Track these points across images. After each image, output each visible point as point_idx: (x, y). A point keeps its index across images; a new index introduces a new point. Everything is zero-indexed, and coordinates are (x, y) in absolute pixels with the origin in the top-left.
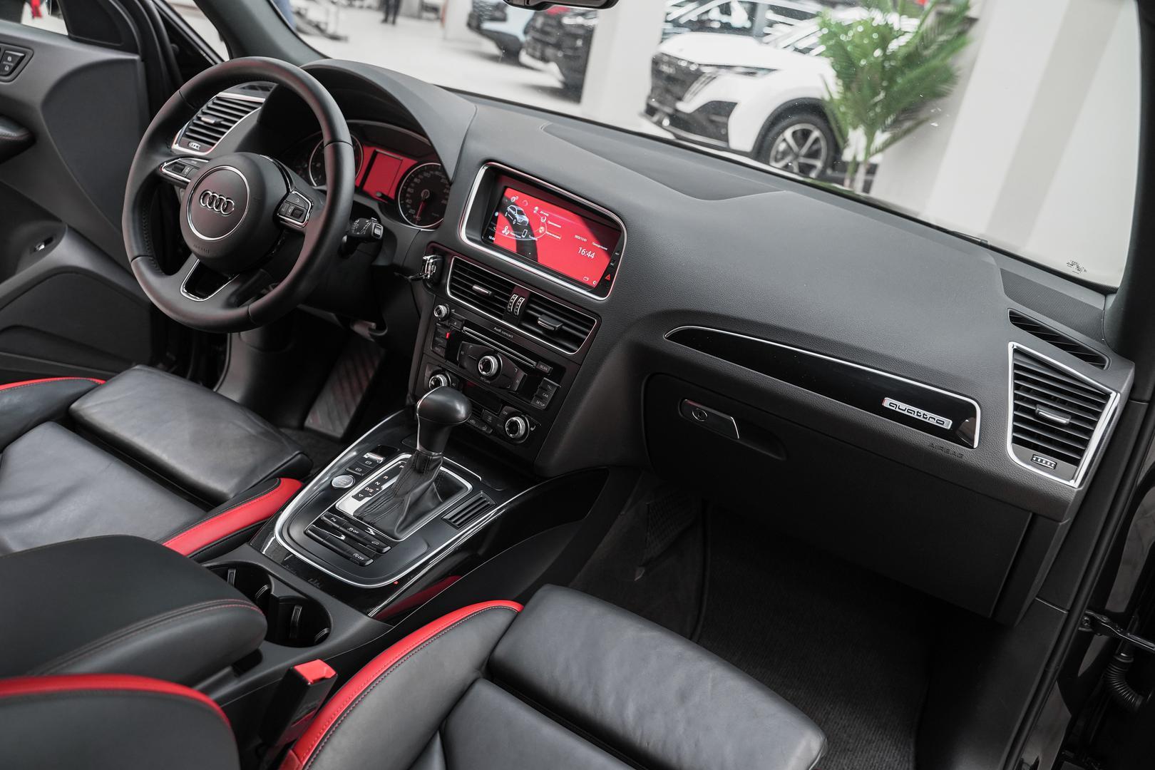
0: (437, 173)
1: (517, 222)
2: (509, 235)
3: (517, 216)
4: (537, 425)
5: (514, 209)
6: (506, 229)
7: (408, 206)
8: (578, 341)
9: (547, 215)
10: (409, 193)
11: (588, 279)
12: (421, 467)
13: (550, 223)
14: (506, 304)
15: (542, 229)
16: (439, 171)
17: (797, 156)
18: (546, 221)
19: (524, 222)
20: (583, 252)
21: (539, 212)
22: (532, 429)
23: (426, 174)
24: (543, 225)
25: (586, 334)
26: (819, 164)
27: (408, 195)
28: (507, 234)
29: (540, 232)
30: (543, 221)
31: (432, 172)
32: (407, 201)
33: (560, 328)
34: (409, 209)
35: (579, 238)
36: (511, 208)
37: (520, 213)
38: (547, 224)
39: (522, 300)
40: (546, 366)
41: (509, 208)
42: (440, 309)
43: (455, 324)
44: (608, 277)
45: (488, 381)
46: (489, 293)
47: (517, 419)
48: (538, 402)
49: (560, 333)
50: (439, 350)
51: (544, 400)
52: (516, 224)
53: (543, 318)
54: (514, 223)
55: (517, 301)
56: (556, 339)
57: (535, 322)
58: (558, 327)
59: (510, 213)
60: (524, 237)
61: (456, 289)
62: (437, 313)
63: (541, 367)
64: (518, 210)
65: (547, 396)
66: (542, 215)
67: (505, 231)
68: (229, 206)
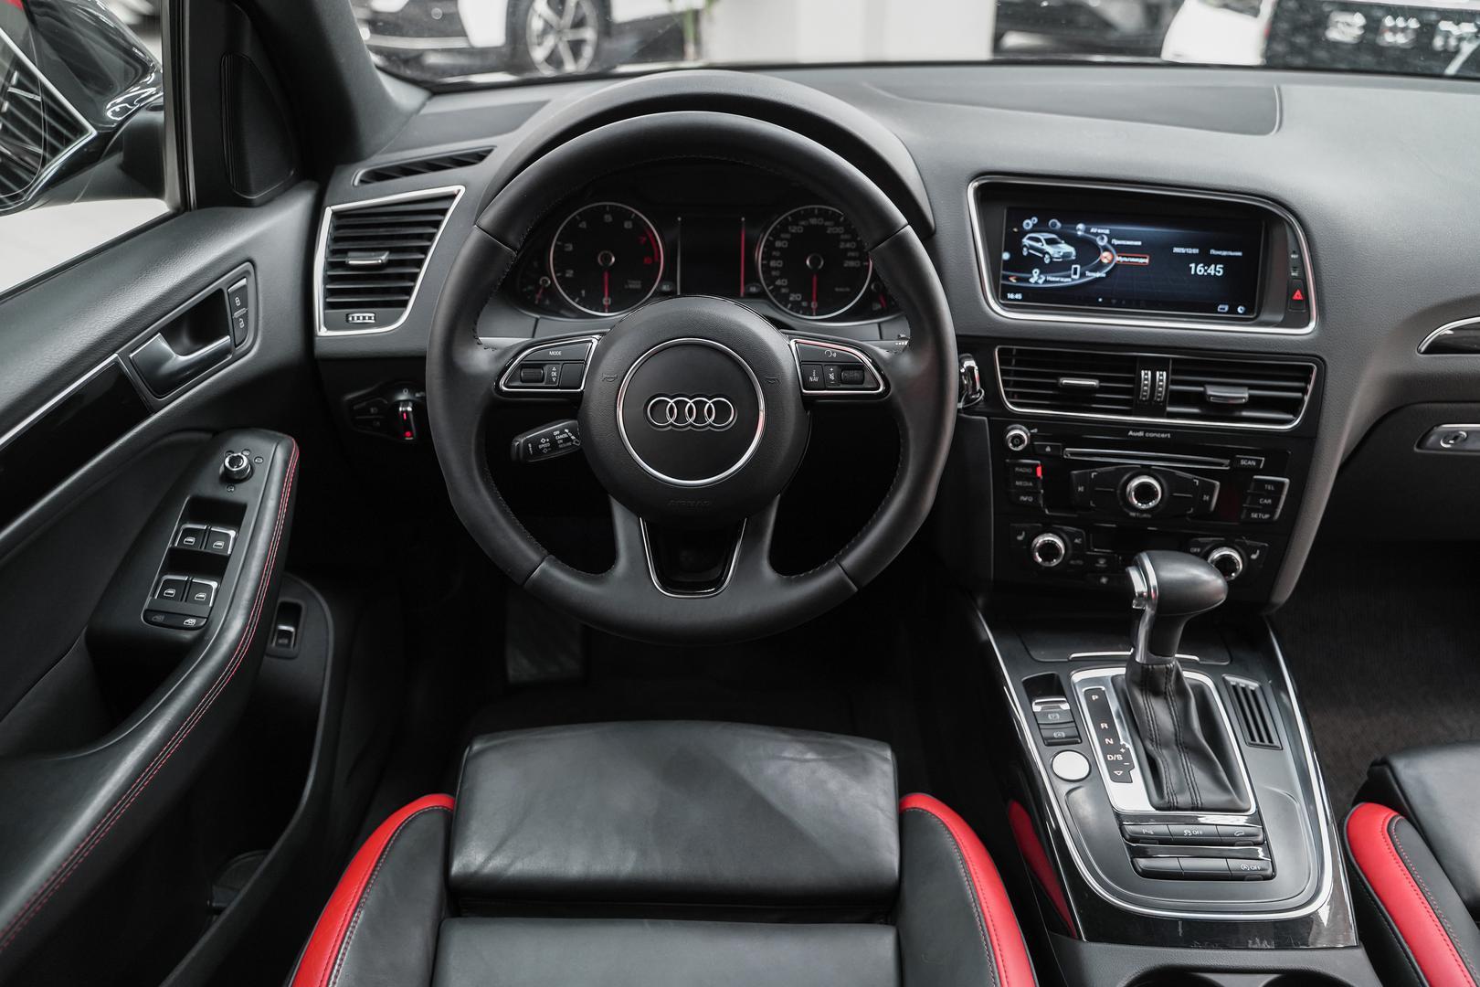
0: (813, 221)
1: (1051, 258)
2: (1046, 281)
3: (1047, 248)
4: (1262, 548)
5: (1038, 240)
6: (1036, 276)
7: (784, 290)
8: (1292, 407)
9: (1107, 232)
10: (776, 269)
11: (1226, 307)
13: (1115, 242)
14: (1135, 391)
15: (1105, 257)
16: (817, 217)
18: (1109, 242)
19: (1066, 255)
20: (1199, 269)
21: (1087, 231)
22: (1254, 557)
23: (793, 229)
24: (1106, 249)
25: (1303, 391)
27: (774, 273)
28: (1041, 281)
29: (1105, 261)
30: (1102, 243)
31: (803, 223)
32: (778, 282)
33: (1250, 396)
34: (787, 296)
35: (1182, 250)
36: (1030, 239)
37: (1050, 242)
38: (1113, 245)
39: (1162, 376)
40: (1251, 460)
41: (1026, 241)
42: (1019, 437)
43: (1048, 449)
44: (1298, 295)
45: (1145, 515)
46: (1094, 383)
47: (1226, 551)
48: (1255, 516)
49: (1254, 403)
50: (1031, 499)
51: (1265, 509)
52: (1051, 261)
53: (1211, 391)
54: (1047, 260)
55: (1155, 380)
56: (1245, 414)
57: (1200, 400)
58: (1246, 395)
59: (1032, 247)
60: (1077, 277)
61: (1021, 395)
62: (1015, 446)
63: (1243, 462)
64: (1046, 240)
65: (1270, 501)
66: (1097, 234)
67: (1036, 278)
68: (722, 411)
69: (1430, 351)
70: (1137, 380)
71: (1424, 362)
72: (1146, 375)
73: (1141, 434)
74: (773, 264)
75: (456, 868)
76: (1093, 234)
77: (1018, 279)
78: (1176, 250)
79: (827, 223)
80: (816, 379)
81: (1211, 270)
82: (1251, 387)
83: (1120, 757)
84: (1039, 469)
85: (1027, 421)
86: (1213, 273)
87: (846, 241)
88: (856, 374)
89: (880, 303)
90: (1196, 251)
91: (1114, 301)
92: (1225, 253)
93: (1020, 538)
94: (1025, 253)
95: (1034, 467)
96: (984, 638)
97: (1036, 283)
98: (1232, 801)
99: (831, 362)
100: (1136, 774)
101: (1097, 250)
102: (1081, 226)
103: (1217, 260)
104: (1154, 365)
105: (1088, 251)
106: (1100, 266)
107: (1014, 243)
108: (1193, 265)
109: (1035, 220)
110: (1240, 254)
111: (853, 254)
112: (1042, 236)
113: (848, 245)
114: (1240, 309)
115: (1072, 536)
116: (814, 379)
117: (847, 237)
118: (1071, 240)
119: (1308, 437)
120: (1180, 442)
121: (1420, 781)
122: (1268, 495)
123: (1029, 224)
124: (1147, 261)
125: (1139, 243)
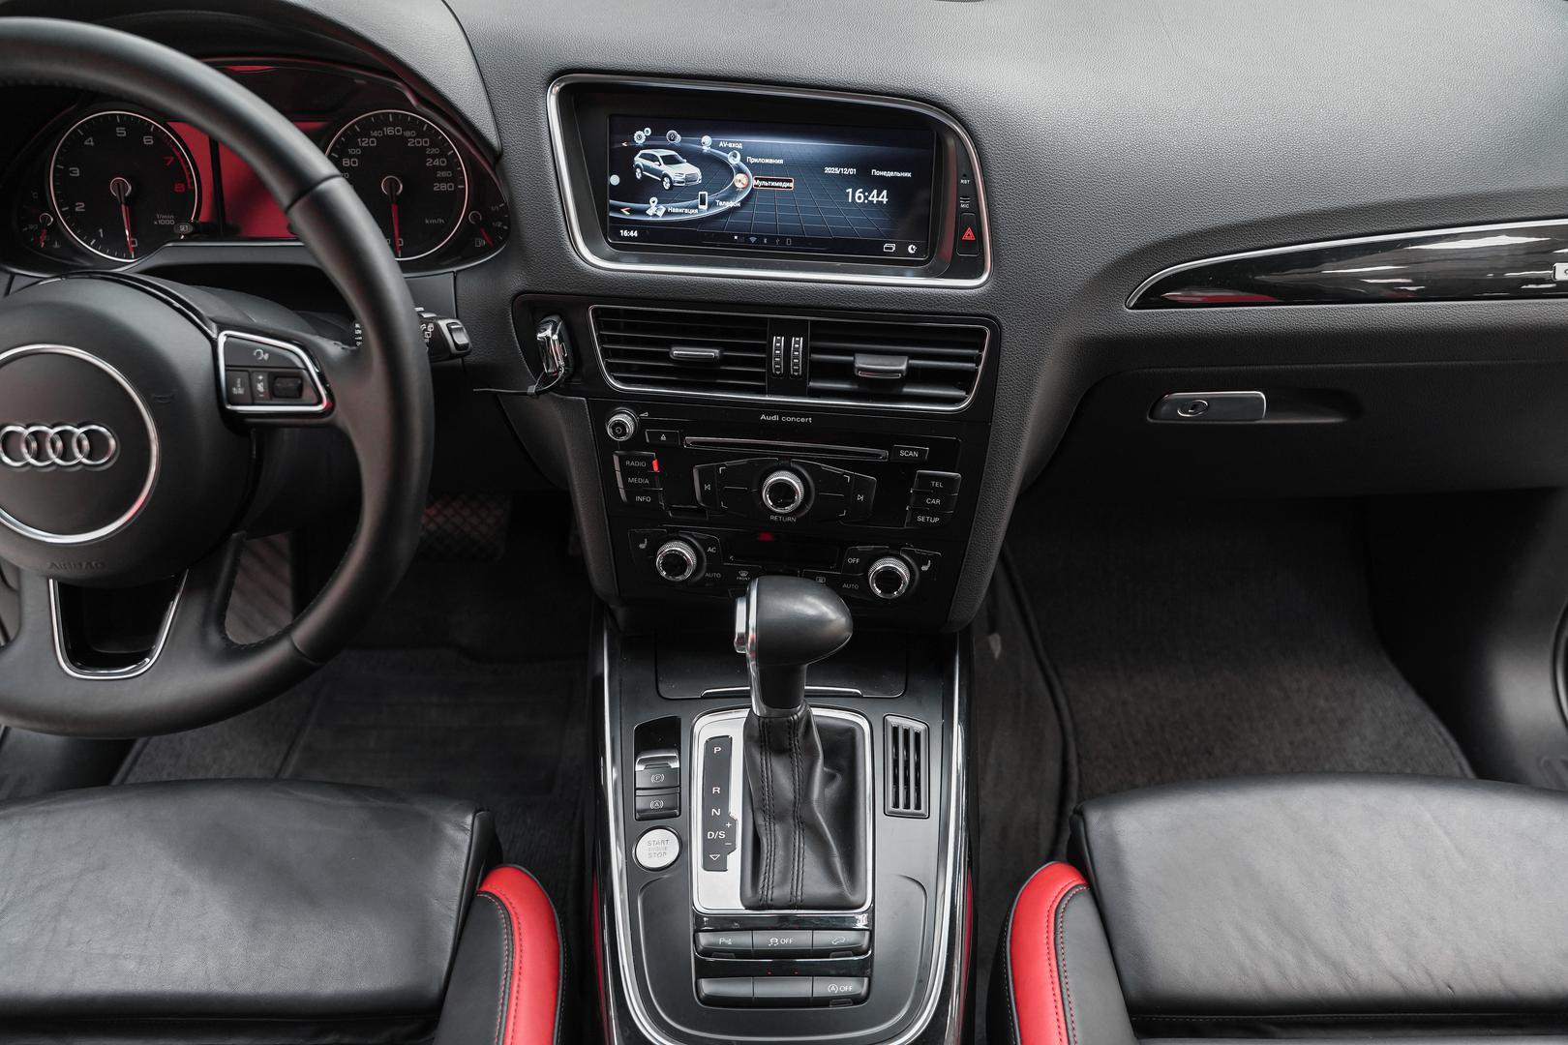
0: (389, 131)
1: (671, 182)
2: (667, 213)
3: (665, 169)
4: (933, 558)
5: (653, 158)
6: (653, 205)
8: (963, 380)
9: (740, 146)
11: (894, 246)
13: (753, 160)
14: (766, 362)
15: (740, 180)
16: (393, 125)
18: (743, 160)
19: (689, 179)
20: (859, 196)
21: (714, 145)
22: (925, 568)
23: (365, 142)
24: (740, 171)
25: (977, 360)
28: (660, 213)
29: (739, 185)
30: (734, 161)
31: (375, 134)
33: (910, 368)
35: (837, 171)
36: (644, 156)
37: (670, 161)
38: (748, 165)
39: (798, 343)
40: (913, 450)
41: (638, 160)
42: (621, 425)
43: (663, 438)
44: (969, 235)
45: (789, 519)
46: (714, 353)
47: (891, 563)
48: (921, 519)
49: (914, 376)
50: (649, 499)
51: (933, 511)
52: (672, 186)
53: (862, 362)
54: (667, 186)
55: (788, 349)
56: (906, 390)
57: (845, 371)
58: (903, 367)
59: (647, 169)
60: (705, 207)
61: (628, 368)
62: (615, 434)
63: (903, 453)
64: (662, 157)
65: (938, 501)
66: (727, 150)
67: (655, 210)
69: (1144, 302)
70: (767, 348)
71: (1133, 319)
72: (778, 342)
73: (775, 418)
76: (721, 149)
77: (632, 211)
78: (828, 170)
79: (408, 134)
80: (241, 391)
81: (874, 197)
82: (913, 356)
83: (722, 835)
84: (655, 462)
85: (635, 403)
86: (875, 200)
87: (434, 157)
88: (291, 384)
89: (483, 238)
90: (852, 171)
91: (753, 239)
92: (891, 174)
93: (642, 546)
94: (639, 176)
95: (649, 460)
96: (599, 670)
97: (655, 215)
98: (841, 896)
99: (261, 367)
100: (734, 860)
101: (729, 171)
102: (707, 140)
103: (881, 184)
104: (789, 330)
105: (716, 169)
106: (734, 192)
107: (623, 161)
108: (850, 190)
109: (648, 131)
110: (909, 175)
111: (444, 174)
112: (660, 153)
113: (437, 162)
114: (911, 249)
115: (705, 544)
116: (238, 391)
117: (435, 151)
118: (695, 158)
119: (980, 418)
120: (827, 426)
121: (1112, 840)
122: (935, 495)
123: (641, 136)
124: (792, 185)
125: (781, 161)
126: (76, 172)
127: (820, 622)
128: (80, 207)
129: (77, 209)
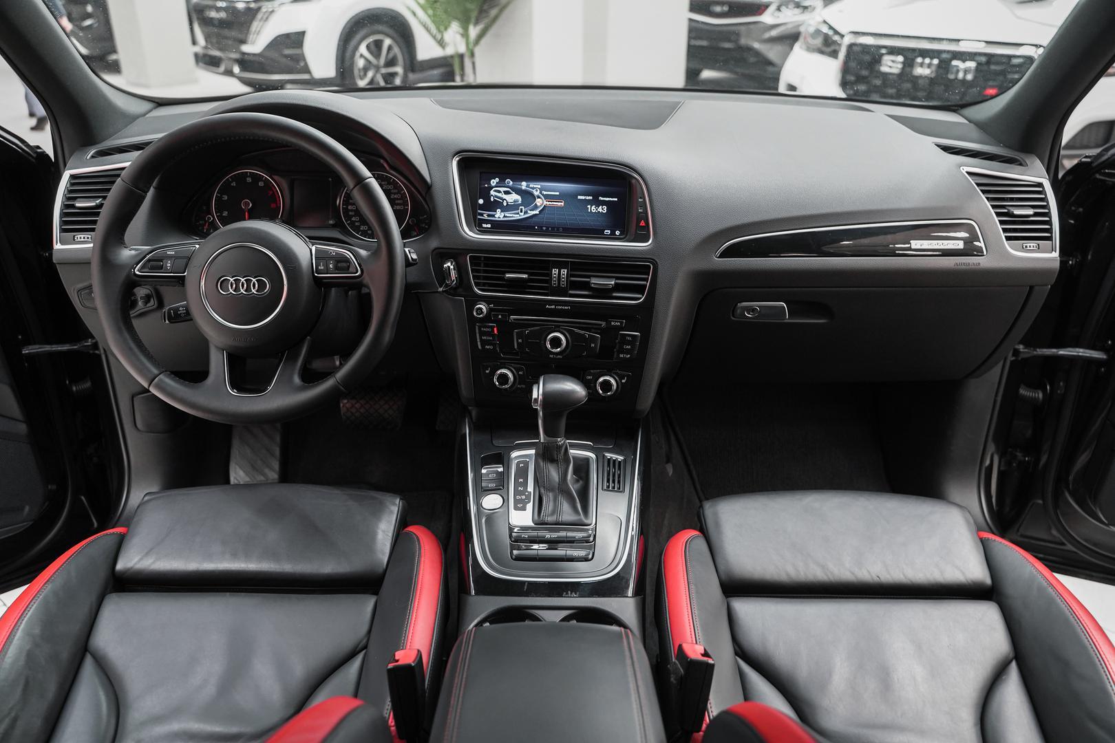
1: (507, 202)
2: (505, 216)
3: (505, 196)
4: (628, 376)
5: (499, 192)
6: (498, 213)
7: (357, 224)
8: (640, 289)
9: (539, 187)
10: (352, 211)
11: (609, 231)
12: (548, 455)
13: (545, 193)
14: (549, 281)
15: (539, 202)
17: (377, 68)
18: (541, 193)
19: (516, 201)
20: (593, 209)
21: (527, 186)
22: (623, 381)
24: (539, 197)
25: (646, 280)
26: (399, 70)
27: (350, 213)
28: (502, 217)
29: (538, 204)
30: (536, 193)
32: (353, 219)
33: (616, 284)
34: (359, 227)
35: (583, 197)
36: (495, 191)
37: (507, 193)
38: (543, 195)
39: (564, 272)
40: (617, 322)
41: (492, 192)
42: (481, 309)
43: (500, 317)
44: (642, 223)
45: (559, 357)
46: (525, 276)
47: (607, 378)
48: (622, 356)
49: (618, 288)
50: (492, 347)
51: (628, 352)
52: (507, 204)
53: (594, 281)
54: (505, 204)
55: (560, 274)
56: (614, 294)
57: (586, 286)
58: (613, 283)
59: (496, 197)
60: (523, 214)
61: (484, 284)
62: (477, 314)
63: (613, 323)
64: (504, 192)
65: (630, 347)
66: (533, 188)
67: (499, 215)
68: (262, 285)
69: (722, 255)
70: (550, 275)
71: (717, 262)
72: (555, 272)
73: (553, 307)
74: (350, 207)
75: (120, 566)
76: (531, 188)
77: (489, 216)
78: (579, 197)
80: (322, 268)
81: (600, 209)
82: (617, 278)
83: (524, 497)
84: (495, 329)
85: (487, 300)
86: (601, 211)
87: (395, 194)
88: (344, 265)
89: (415, 231)
90: (591, 198)
91: (544, 228)
92: (607, 199)
93: (487, 372)
94: (492, 200)
95: (493, 327)
96: (464, 431)
97: (499, 217)
98: (581, 519)
99: (332, 258)
100: (530, 506)
101: (534, 198)
102: (524, 184)
103: (603, 203)
104: (560, 266)
105: (528, 196)
106: (536, 207)
107: (485, 193)
108: (589, 206)
109: (497, 180)
110: (616, 199)
111: (399, 202)
112: (502, 189)
113: (395, 196)
114: (617, 233)
115: (518, 370)
116: (321, 268)
117: (396, 191)
118: (519, 192)
119: (648, 308)
120: (578, 311)
122: (629, 343)
123: (494, 182)
124: (562, 204)
125: (558, 193)
126: (226, 198)
127: (572, 392)
128: (225, 214)
129: (224, 215)
